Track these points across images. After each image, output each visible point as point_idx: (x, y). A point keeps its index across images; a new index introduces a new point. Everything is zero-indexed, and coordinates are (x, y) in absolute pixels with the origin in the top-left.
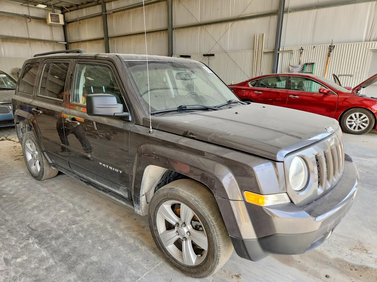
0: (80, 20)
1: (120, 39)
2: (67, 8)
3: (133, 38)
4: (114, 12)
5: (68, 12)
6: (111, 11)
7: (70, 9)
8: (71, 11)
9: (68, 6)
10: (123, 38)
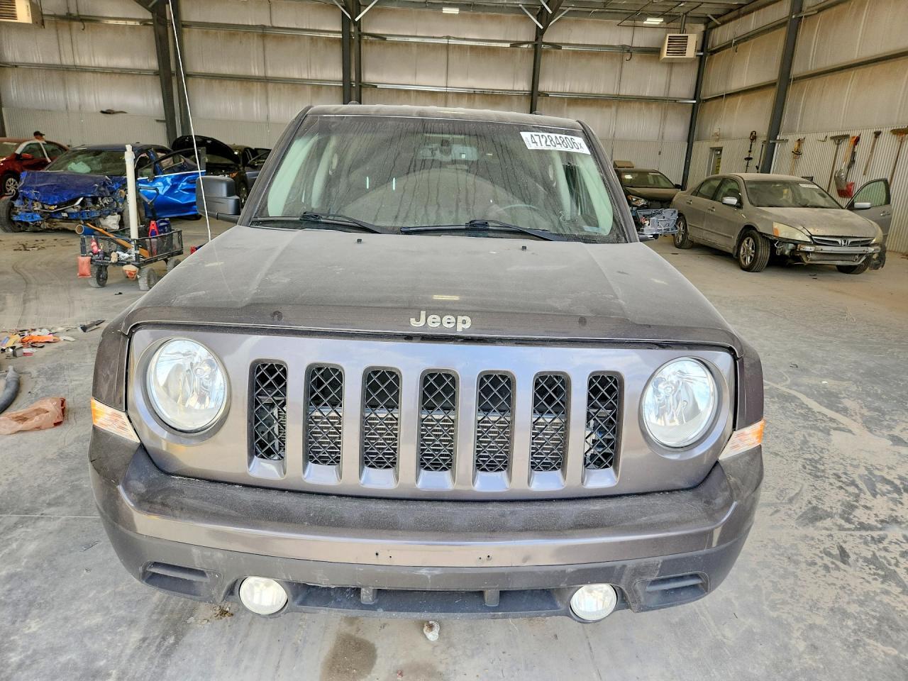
0: (738, 42)
1: (818, 82)
2: (717, 16)
3: (854, 75)
4: (820, 10)
5: (717, 26)
6: (812, 9)
7: (722, 19)
8: (723, 23)
9: (720, 12)
10: (828, 77)
